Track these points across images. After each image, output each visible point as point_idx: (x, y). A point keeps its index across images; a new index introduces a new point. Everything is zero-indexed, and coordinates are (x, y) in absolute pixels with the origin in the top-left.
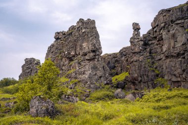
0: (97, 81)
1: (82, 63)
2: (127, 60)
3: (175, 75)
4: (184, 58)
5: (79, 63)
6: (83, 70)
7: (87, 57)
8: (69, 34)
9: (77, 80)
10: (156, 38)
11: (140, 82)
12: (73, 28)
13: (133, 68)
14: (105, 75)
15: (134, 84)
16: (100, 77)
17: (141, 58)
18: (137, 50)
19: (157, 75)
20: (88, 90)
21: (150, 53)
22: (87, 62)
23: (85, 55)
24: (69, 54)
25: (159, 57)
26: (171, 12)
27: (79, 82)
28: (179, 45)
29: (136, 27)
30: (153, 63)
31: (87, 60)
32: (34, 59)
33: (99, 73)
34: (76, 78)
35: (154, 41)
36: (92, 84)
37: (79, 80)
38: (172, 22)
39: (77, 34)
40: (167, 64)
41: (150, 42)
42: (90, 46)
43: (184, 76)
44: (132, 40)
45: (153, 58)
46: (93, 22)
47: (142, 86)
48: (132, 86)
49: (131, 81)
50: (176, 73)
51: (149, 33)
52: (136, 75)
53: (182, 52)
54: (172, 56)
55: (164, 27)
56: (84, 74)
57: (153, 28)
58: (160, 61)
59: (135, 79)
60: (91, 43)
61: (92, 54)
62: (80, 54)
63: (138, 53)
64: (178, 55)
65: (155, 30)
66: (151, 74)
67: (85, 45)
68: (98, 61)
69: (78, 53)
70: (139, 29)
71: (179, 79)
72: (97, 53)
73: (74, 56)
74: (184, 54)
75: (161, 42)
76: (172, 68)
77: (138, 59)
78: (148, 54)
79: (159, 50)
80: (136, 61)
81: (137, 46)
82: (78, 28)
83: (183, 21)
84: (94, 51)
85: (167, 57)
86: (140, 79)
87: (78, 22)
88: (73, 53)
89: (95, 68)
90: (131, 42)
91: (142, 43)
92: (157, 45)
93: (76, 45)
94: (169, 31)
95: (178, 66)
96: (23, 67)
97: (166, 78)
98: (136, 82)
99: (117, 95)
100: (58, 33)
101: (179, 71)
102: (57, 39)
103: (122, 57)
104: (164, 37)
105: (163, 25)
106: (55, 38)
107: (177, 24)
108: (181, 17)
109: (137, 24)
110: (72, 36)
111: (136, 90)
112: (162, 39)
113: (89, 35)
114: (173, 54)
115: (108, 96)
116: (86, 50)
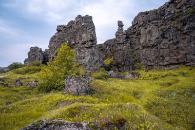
0: (94, 65)
1: (82, 50)
2: (111, 50)
3: (150, 61)
4: (157, 48)
5: (79, 50)
6: (83, 55)
7: (86, 46)
8: (69, 27)
9: (78, 64)
10: (135, 33)
11: (123, 66)
12: (72, 22)
13: (118, 55)
14: (100, 59)
15: (118, 67)
16: (97, 61)
17: (124, 48)
18: (121, 41)
19: (136, 61)
20: (88, 72)
21: (131, 44)
22: (86, 49)
23: (84, 43)
24: (70, 42)
25: (137, 48)
26: (149, 14)
27: (80, 65)
28: (153, 39)
29: (120, 24)
30: (133, 52)
31: (86, 47)
32: (38, 48)
33: (96, 58)
34: (77, 62)
35: (133, 36)
36: (91, 66)
37: (80, 63)
38: (149, 21)
39: (76, 27)
40: (144, 52)
41: (130, 36)
42: (89, 36)
43: (156, 61)
44: (117, 34)
45: (132, 48)
46: (91, 18)
47: (125, 69)
48: (117, 69)
49: (115, 65)
50: (151, 59)
51: (129, 29)
52: (120, 61)
53: (155, 44)
54: (148, 47)
55: (142, 25)
56: (84, 58)
57: (133, 26)
58: (138, 51)
59: (120, 63)
60: (90, 34)
61: (90, 43)
62: (79, 43)
63: (121, 44)
64: (153, 46)
65: (134, 27)
66: (132, 60)
67: (84, 35)
68: (95, 48)
69: (77, 42)
70: (123, 26)
71: (153, 64)
72: (95, 42)
73: (74, 45)
74: (157, 45)
75: (139, 36)
76: (148, 56)
77: (121, 48)
78: (129, 45)
79: (137, 42)
80: (120, 50)
81: (122, 39)
82: (77, 22)
83: (157, 21)
84: (91, 41)
85: (144, 47)
86: (123, 63)
87: (77, 18)
88: (73, 42)
89: (93, 54)
90: (116, 35)
91: (125, 36)
92: (136, 38)
93: (75, 36)
94: (146, 28)
95: (152, 54)
96: (29, 54)
97: (142, 63)
98: (120, 66)
99: (110, 75)
100: (60, 26)
101: (154, 57)
102: (59, 31)
103: (106, 47)
104: (142, 32)
105: (142, 23)
106: (57, 30)
107: (153, 23)
108: (156, 18)
109: (121, 22)
110: (72, 29)
111: (120, 71)
112: (140, 34)
113: (88, 28)
114: (149, 45)
115: (104, 76)
116: (85, 40)
